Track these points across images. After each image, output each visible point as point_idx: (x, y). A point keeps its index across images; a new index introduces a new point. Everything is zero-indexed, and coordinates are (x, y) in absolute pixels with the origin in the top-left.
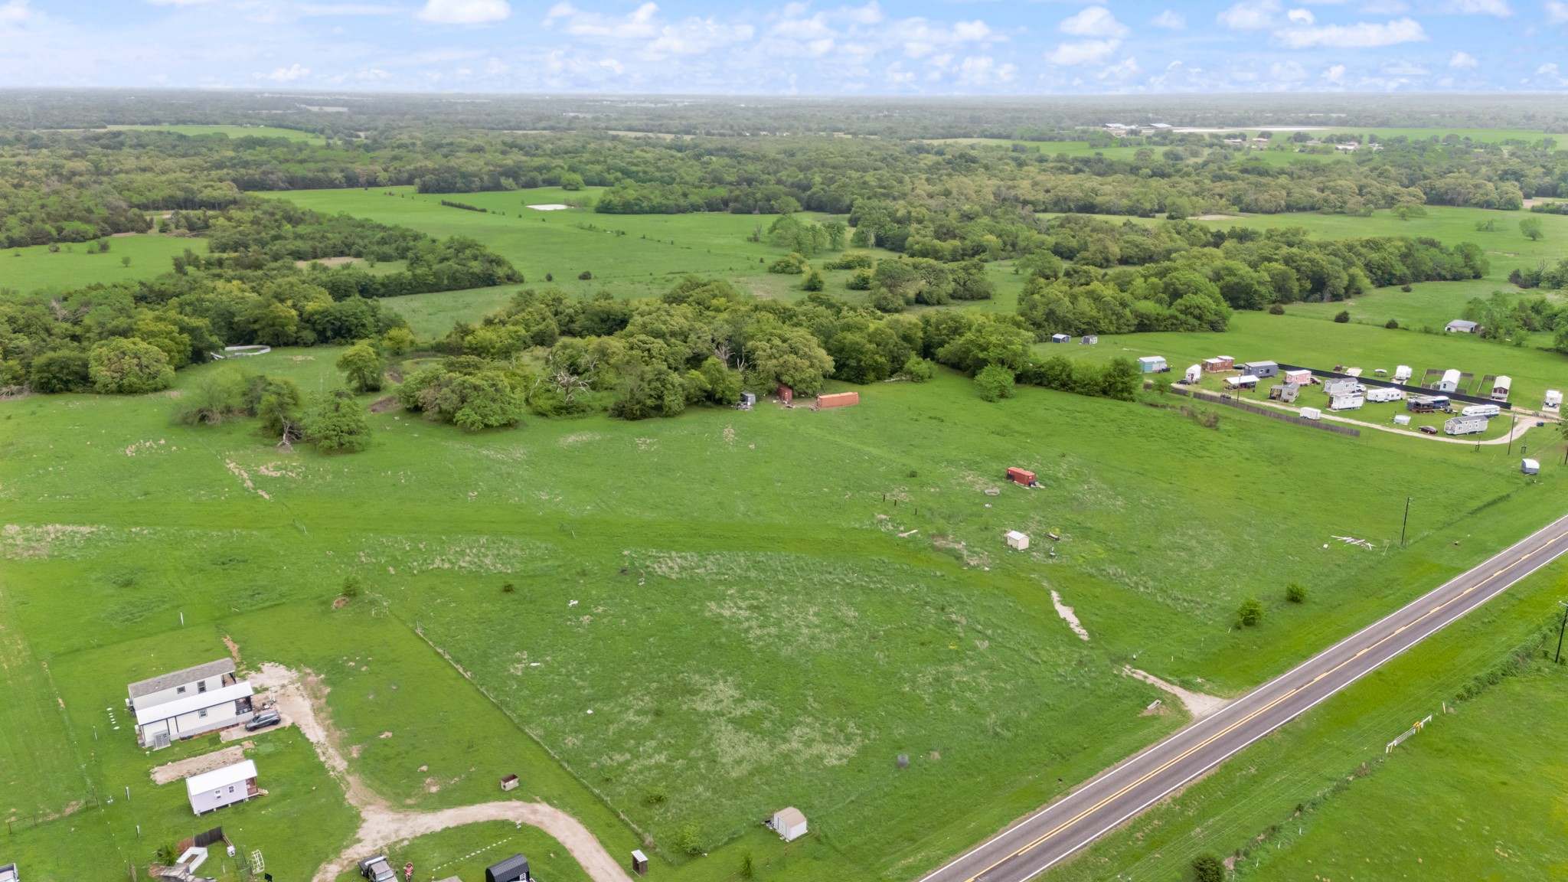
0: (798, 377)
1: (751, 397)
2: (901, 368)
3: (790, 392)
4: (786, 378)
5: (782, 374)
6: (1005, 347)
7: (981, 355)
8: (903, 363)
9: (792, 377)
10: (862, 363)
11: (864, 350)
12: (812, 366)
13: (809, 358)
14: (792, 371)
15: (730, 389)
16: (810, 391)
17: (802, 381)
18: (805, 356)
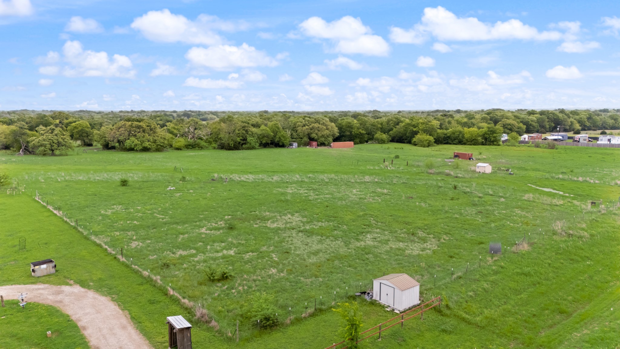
0: (320, 134)
1: (295, 145)
2: (373, 137)
3: (316, 143)
4: (313, 135)
5: (311, 133)
6: (427, 124)
7: (415, 129)
8: (373, 135)
9: (317, 134)
10: (353, 133)
11: (353, 127)
12: (327, 129)
13: (326, 125)
14: (316, 131)
15: (284, 137)
16: (326, 143)
17: (323, 136)
18: (323, 124)
